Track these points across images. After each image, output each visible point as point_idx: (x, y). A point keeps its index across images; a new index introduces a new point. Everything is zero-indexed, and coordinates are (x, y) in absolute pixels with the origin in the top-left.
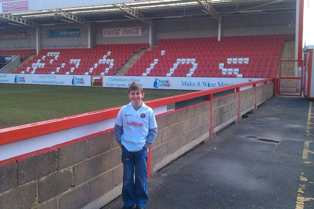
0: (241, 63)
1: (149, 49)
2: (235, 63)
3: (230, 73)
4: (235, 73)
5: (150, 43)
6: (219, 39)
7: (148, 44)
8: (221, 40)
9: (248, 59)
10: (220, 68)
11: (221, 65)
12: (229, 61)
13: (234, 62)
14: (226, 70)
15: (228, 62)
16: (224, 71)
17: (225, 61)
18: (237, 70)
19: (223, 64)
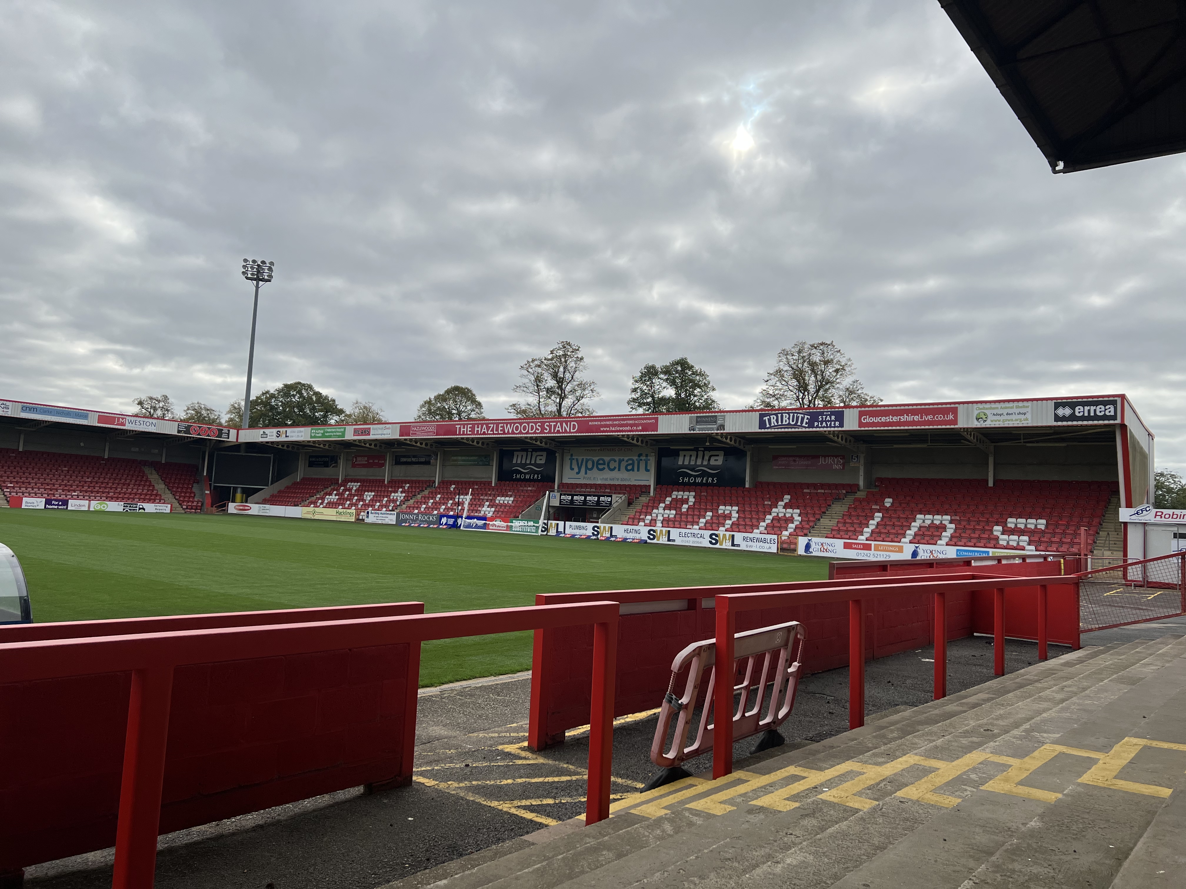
0: (1033, 527)
1: (861, 495)
2: (1022, 526)
3: (1014, 544)
4: (1021, 544)
5: (861, 483)
6: (991, 484)
7: (858, 486)
8: (994, 485)
9: (1044, 521)
10: (995, 533)
11: (997, 529)
12: (1011, 522)
13: (1019, 526)
14: (1005, 537)
15: (1009, 525)
16: (1003, 539)
17: (1004, 524)
18: (1026, 538)
19: (1000, 528)
